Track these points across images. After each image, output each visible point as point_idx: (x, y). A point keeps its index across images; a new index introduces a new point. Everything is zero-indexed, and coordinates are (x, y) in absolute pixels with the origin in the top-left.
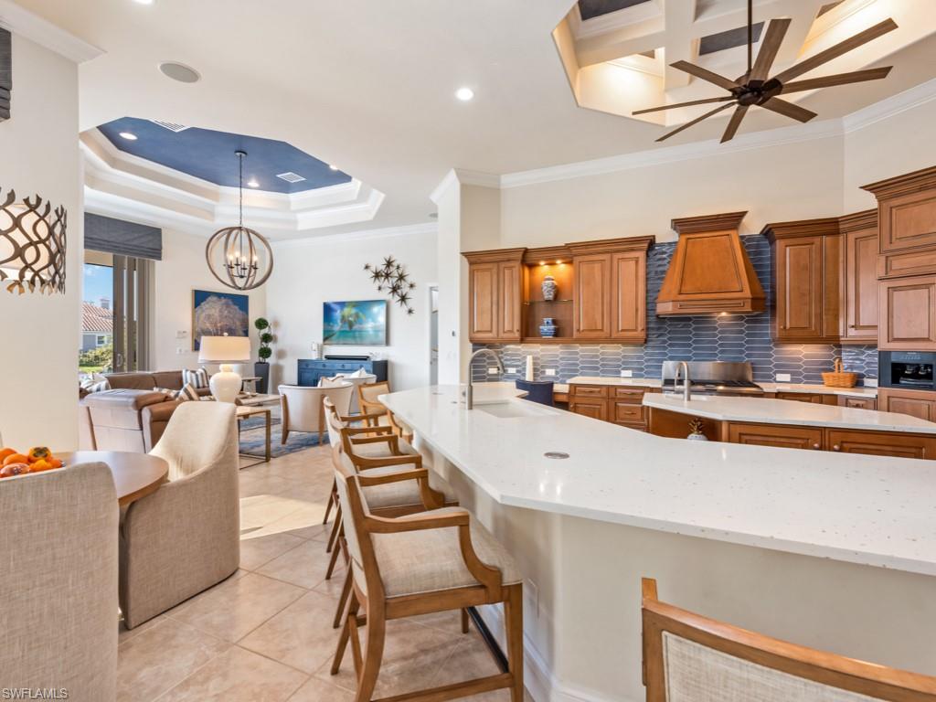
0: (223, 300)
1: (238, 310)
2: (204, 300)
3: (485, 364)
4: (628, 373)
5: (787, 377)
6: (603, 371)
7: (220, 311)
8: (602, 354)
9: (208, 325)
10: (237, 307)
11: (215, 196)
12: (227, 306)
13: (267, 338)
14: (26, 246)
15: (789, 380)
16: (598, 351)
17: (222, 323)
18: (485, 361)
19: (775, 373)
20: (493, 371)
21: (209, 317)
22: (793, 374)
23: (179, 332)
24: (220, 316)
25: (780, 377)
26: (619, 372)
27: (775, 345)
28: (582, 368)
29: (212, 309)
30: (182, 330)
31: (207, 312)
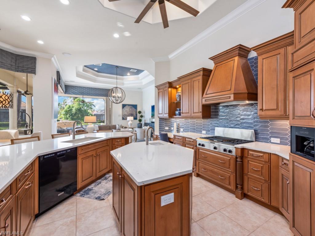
0: (130, 106)
1: (134, 109)
2: (125, 107)
3: (164, 126)
4: (204, 132)
5: (278, 140)
6: (197, 131)
7: (129, 109)
8: (197, 123)
9: (126, 113)
10: (134, 108)
11: (122, 79)
12: (131, 108)
13: (142, 116)
14: (3, 101)
15: (279, 142)
16: (195, 122)
17: (130, 112)
18: (164, 125)
19: (271, 137)
20: (167, 128)
21: (126, 111)
22: (281, 138)
23: (119, 115)
24: (129, 111)
25: (273, 140)
26: (202, 132)
27: (271, 120)
28: (191, 129)
29: (127, 109)
30: (119, 114)
31: (126, 110)
